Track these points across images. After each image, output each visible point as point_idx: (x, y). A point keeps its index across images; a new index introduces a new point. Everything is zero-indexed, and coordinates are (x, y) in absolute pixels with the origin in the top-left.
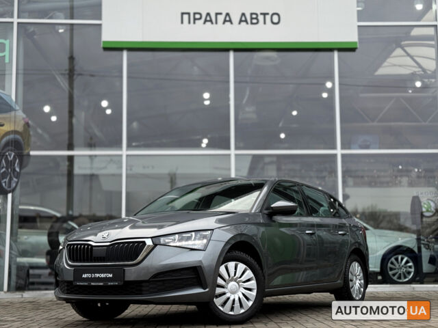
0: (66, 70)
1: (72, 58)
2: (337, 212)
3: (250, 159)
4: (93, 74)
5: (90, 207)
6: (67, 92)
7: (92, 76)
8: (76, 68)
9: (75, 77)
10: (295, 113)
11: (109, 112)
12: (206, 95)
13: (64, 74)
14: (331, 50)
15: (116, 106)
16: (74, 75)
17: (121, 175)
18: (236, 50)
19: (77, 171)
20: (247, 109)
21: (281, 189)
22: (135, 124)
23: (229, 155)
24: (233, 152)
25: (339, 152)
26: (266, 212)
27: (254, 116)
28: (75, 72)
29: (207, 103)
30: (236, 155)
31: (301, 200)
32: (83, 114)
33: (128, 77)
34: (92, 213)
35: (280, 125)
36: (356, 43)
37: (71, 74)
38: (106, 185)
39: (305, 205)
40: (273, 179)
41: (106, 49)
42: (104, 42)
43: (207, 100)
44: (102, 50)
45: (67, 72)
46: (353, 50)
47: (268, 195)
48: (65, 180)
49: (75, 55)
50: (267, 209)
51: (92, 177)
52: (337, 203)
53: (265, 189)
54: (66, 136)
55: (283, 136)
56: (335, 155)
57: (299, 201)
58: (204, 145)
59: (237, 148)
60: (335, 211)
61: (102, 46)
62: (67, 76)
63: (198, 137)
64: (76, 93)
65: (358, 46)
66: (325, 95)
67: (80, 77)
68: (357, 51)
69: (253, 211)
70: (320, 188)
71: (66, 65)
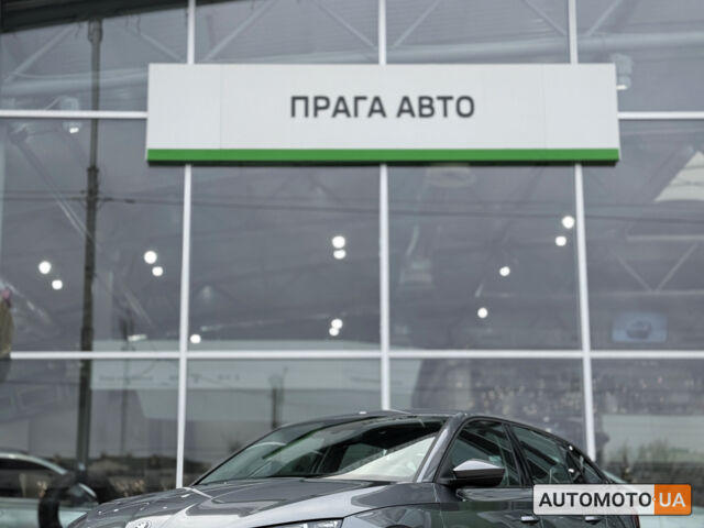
0: (82, 192)
1: (93, 171)
2: (580, 476)
3: (417, 366)
4: (130, 198)
5: (123, 440)
6: (84, 239)
7: (130, 201)
8: (101, 188)
9: (99, 204)
10: (505, 271)
11: (158, 271)
12: (339, 242)
13: (79, 200)
14: (569, 163)
15: (171, 261)
16: (97, 199)
17: (176, 392)
18: (391, 164)
19: (97, 383)
20: (416, 266)
21: (474, 432)
22: (207, 292)
23: (379, 360)
24: (385, 352)
25: (586, 354)
26: (444, 481)
27: (428, 278)
28: (100, 196)
29: (340, 255)
30: (392, 360)
31: (511, 451)
32: (111, 276)
33: (193, 204)
34: (125, 454)
35: (478, 294)
36: (615, 151)
37: (92, 198)
38: (151, 410)
39: (520, 462)
40: (459, 414)
41: (153, 163)
42: (151, 151)
43: (339, 249)
44: (147, 165)
45: (85, 195)
46: (611, 163)
47: (449, 444)
48: (75, 395)
49: (100, 163)
50: (445, 476)
51: (126, 395)
52: (582, 459)
53: (444, 433)
54: (80, 315)
55: (483, 313)
56: (579, 362)
57: (506, 452)
58: (334, 331)
59: (394, 343)
60: (578, 474)
61: (146, 157)
62: (85, 203)
63: (324, 316)
64: (99, 236)
65: (620, 156)
66: (561, 241)
67: (107, 204)
68: (618, 165)
69: (419, 480)
70: (549, 430)
71: (82, 182)
